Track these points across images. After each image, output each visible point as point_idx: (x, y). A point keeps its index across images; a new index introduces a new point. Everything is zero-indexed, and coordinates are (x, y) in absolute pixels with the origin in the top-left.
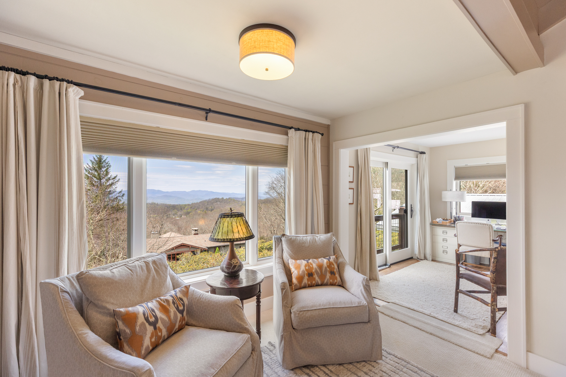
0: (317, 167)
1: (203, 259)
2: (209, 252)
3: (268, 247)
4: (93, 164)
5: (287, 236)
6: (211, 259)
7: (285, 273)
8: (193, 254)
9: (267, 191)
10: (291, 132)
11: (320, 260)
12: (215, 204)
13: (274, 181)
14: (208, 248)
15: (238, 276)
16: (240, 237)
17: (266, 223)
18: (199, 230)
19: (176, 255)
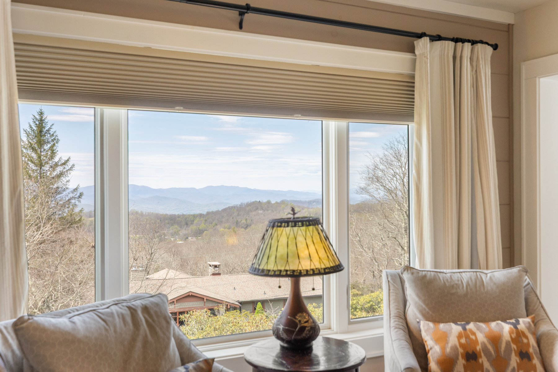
0: (483, 120)
1: (231, 325)
2: (243, 311)
3: (366, 306)
4: (28, 136)
5: (414, 270)
6: (247, 324)
7: (411, 350)
8: (211, 313)
9: (363, 185)
10: (422, 45)
11: (493, 325)
12: (254, 213)
13: (379, 164)
14: (241, 303)
15: (310, 349)
16: (313, 267)
17: (361, 255)
18: (221, 267)
19: (178, 314)
